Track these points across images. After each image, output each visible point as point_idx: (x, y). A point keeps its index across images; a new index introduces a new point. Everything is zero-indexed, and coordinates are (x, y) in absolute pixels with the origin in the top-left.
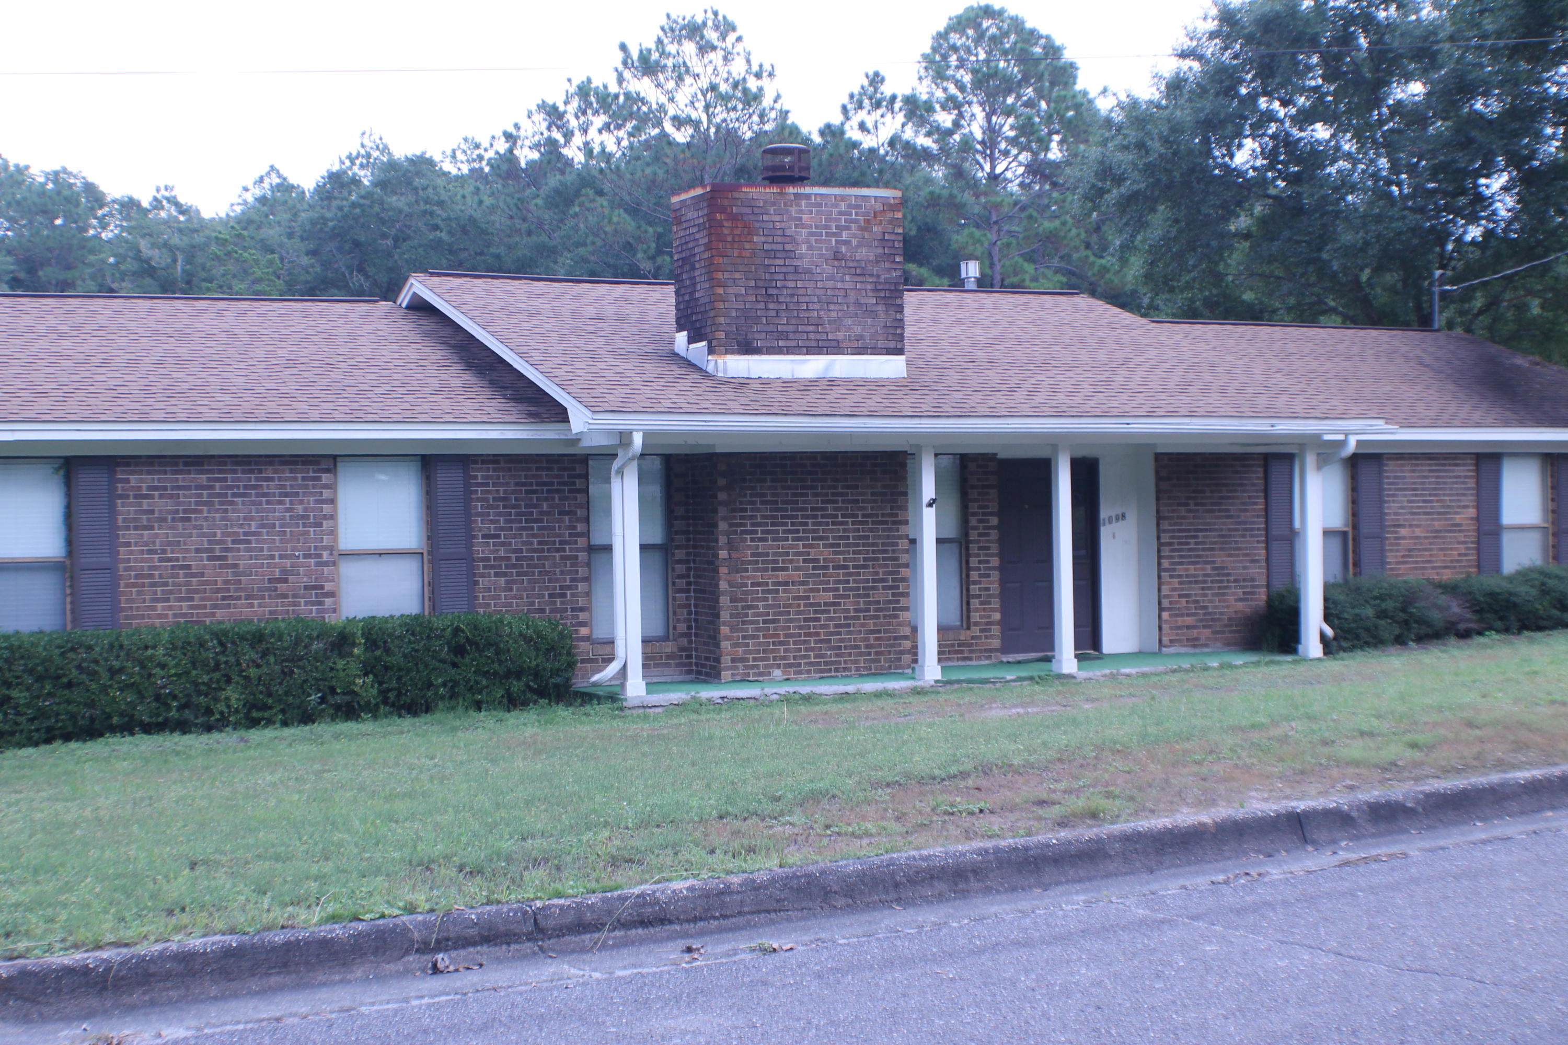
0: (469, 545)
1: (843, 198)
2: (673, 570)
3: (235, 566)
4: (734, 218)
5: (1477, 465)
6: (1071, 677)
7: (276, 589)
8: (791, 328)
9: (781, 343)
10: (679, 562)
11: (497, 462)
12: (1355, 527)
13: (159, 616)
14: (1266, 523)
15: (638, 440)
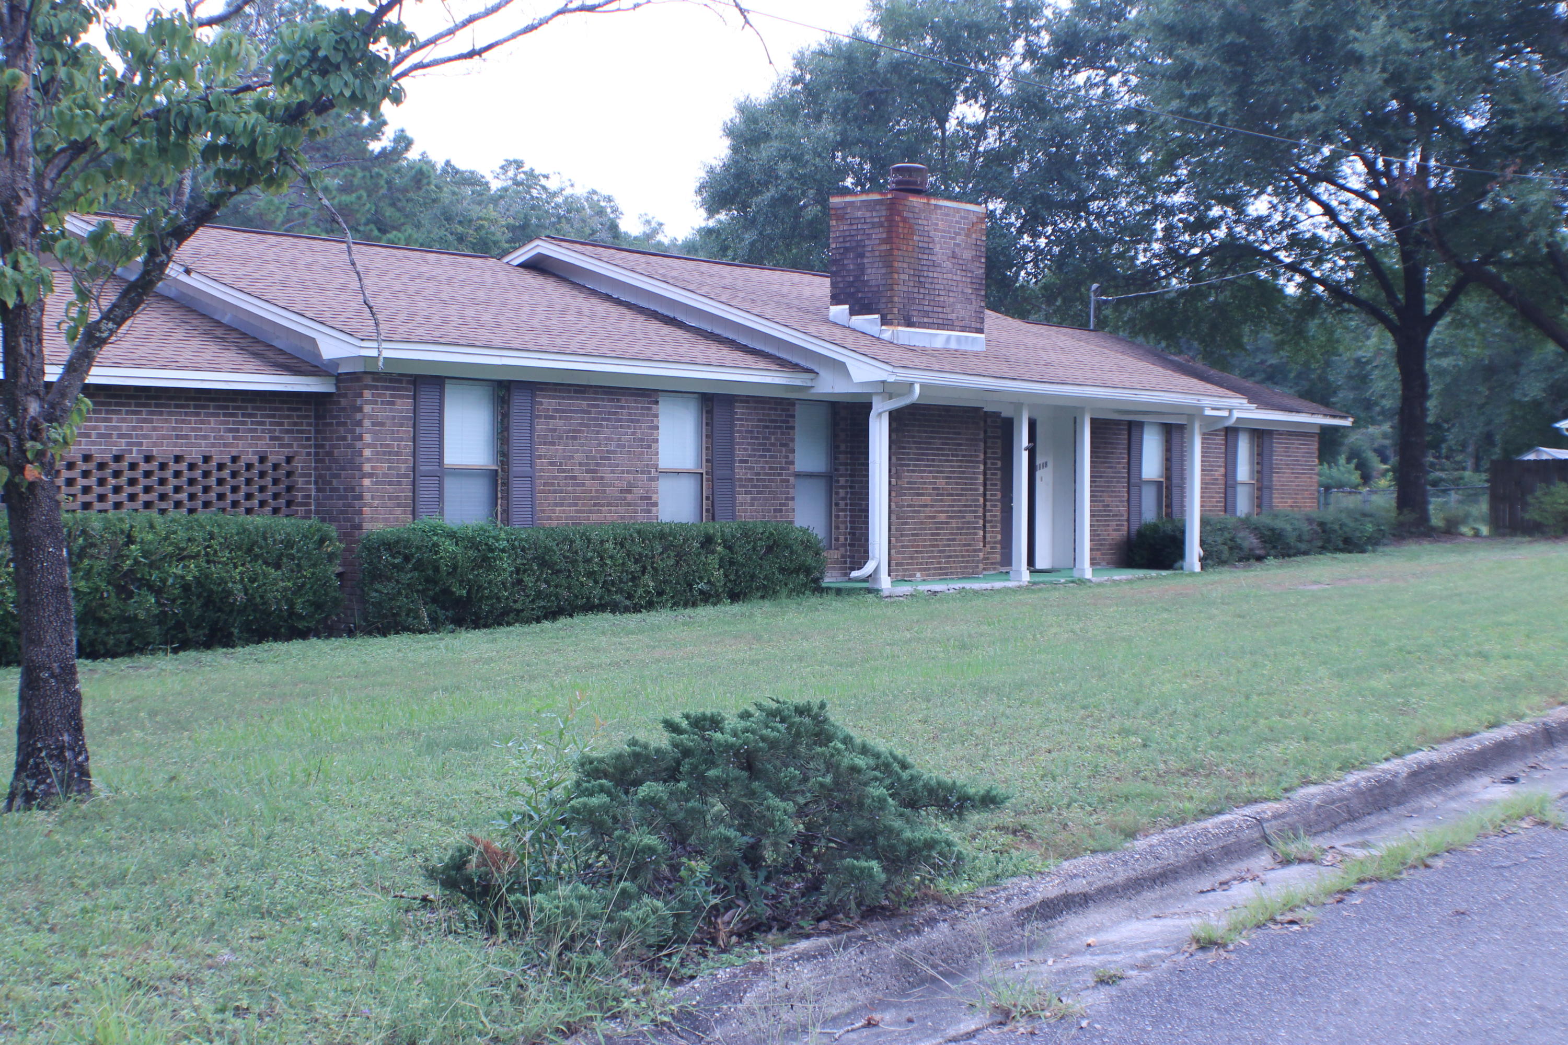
0: (732, 468)
1: (958, 210)
2: (837, 493)
3: (602, 478)
4: (905, 220)
5: (1226, 435)
6: (1089, 581)
7: (625, 499)
8: (930, 309)
9: (926, 320)
10: (842, 487)
11: (747, 402)
12: (1168, 478)
13: (558, 518)
14: (1129, 473)
15: (917, 388)
